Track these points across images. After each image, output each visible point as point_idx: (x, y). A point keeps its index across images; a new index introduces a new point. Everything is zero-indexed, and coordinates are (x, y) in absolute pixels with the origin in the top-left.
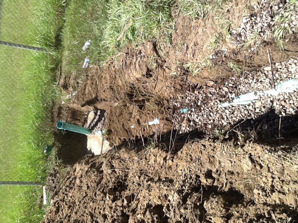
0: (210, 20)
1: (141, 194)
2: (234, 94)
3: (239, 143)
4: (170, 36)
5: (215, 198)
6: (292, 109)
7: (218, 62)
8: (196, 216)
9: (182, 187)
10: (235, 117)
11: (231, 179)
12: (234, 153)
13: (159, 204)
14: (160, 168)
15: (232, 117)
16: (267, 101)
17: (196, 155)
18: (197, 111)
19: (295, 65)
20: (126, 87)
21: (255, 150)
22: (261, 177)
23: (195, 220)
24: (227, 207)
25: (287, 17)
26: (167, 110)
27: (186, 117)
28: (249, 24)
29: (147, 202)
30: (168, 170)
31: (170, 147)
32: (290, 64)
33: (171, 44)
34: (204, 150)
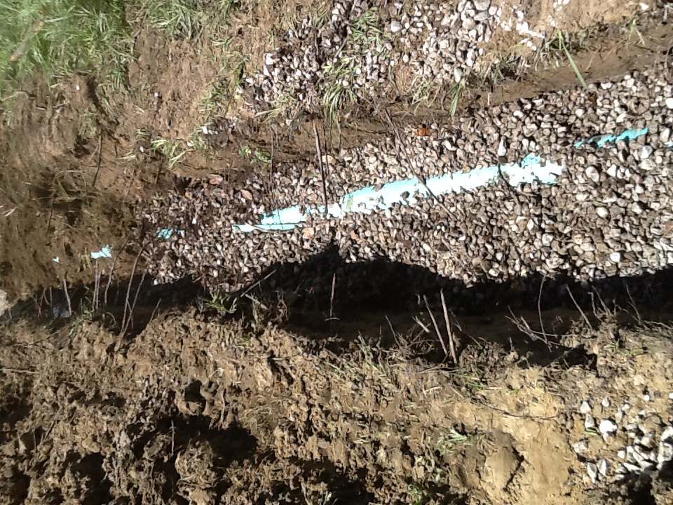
0: (206, 46)
1: (57, 431)
2: (262, 207)
3: (253, 325)
4: (124, 69)
5: (197, 447)
6: (369, 249)
7: (218, 144)
8: (157, 488)
9: (138, 418)
10: (264, 256)
11: (235, 404)
12: (242, 347)
13: (95, 452)
14: (100, 369)
15: (259, 257)
16: (324, 228)
17: (171, 348)
18: (190, 238)
19: (375, 158)
20: (31, 176)
21: (281, 344)
22: (290, 401)
23: (153, 496)
24: (219, 466)
25: (347, 66)
26: (128, 229)
27: (168, 247)
28: (277, 71)
29: (69, 448)
30: (116, 375)
31: (124, 321)
32: (367, 155)
33: (126, 86)
34: (187, 337)
